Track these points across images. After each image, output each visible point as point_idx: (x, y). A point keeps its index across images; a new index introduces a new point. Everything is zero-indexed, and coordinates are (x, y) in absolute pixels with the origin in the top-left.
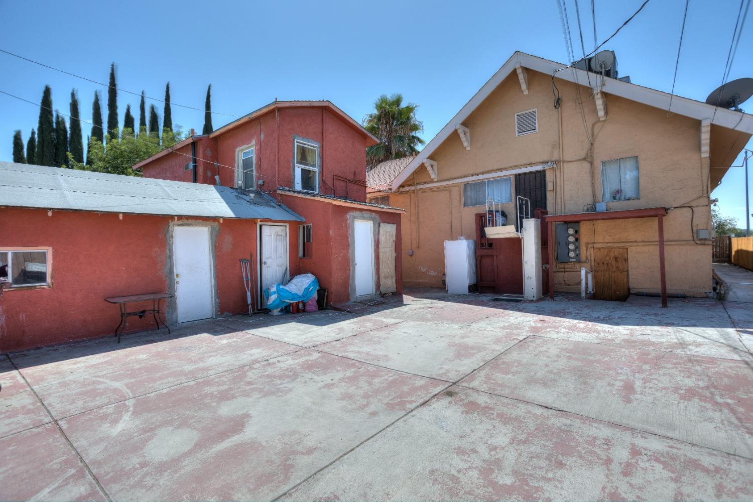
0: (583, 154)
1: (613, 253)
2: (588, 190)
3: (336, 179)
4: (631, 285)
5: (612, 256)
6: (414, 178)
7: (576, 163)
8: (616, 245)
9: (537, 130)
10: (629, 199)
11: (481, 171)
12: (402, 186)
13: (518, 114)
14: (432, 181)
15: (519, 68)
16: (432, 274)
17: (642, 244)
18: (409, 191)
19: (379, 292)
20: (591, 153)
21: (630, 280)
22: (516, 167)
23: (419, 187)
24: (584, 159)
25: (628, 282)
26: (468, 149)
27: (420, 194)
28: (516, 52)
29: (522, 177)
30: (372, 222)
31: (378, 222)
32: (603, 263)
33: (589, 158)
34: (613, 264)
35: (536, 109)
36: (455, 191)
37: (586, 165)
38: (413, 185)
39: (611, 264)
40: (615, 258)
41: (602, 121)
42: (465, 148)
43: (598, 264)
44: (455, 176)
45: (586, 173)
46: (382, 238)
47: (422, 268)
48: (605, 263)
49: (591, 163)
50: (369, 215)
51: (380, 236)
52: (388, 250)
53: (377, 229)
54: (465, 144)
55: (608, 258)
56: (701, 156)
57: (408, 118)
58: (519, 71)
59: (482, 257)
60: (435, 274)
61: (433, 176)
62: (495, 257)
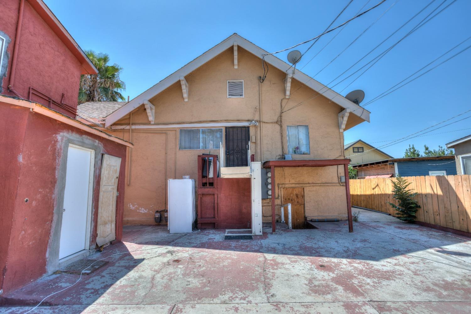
0: (275, 119)
1: (295, 192)
2: (279, 145)
3: (32, 93)
4: (307, 215)
5: (294, 194)
6: (130, 118)
7: (271, 124)
8: (297, 185)
9: (243, 96)
10: (304, 154)
11: (197, 120)
12: (115, 124)
13: (229, 81)
14: (149, 123)
15: (236, 46)
16: (143, 212)
17: (312, 185)
18: (123, 129)
19: (94, 246)
20: (281, 119)
21: (306, 211)
22: (227, 121)
23: (134, 127)
24: (277, 122)
25: (304, 212)
26: (186, 100)
27: (135, 134)
28: (235, 33)
29: (231, 129)
30: (93, 152)
31: (102, 152)
32: (289, 199)
33: (279, 122)
34: (295, 199)
35: (243, 81)
36: (171, 135)
37: (277, 127)
38: (129, 124)
39: (294, 199)
40: (296, 195)
41: (287, 99)
42: (184, 99)
43: (286, 200)
44: (172, 121)
45: (277, 132)
46: (105, 173)
47: (131, 206)
48: (290, 199)
49: (281, 126)
50: (90, 141)
51: (103, 170)
52: (110, 188)
53: (99, 162)
54: (185, 95)
55: (292, 196)
56: (339, 131)
57: (113, 75)
58: (236, 49)
59: (203, 194)
60: (146, 211)
61: (151, 118)
62: (216, 196)
